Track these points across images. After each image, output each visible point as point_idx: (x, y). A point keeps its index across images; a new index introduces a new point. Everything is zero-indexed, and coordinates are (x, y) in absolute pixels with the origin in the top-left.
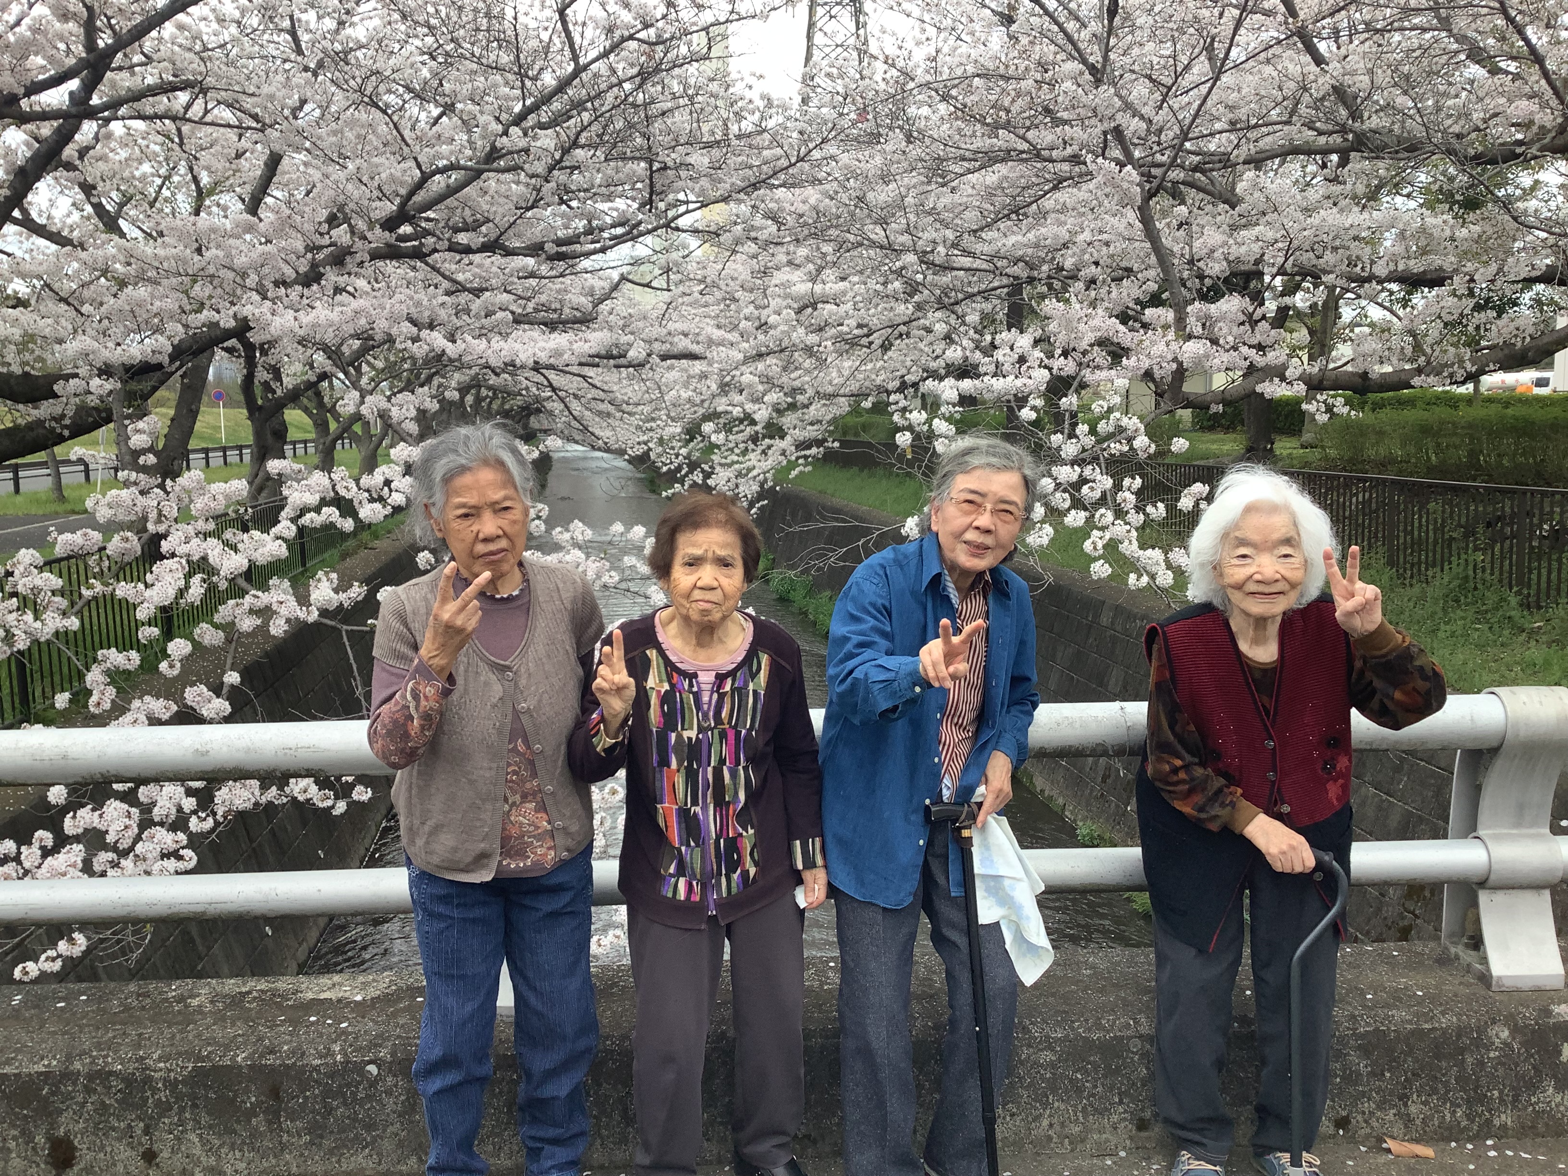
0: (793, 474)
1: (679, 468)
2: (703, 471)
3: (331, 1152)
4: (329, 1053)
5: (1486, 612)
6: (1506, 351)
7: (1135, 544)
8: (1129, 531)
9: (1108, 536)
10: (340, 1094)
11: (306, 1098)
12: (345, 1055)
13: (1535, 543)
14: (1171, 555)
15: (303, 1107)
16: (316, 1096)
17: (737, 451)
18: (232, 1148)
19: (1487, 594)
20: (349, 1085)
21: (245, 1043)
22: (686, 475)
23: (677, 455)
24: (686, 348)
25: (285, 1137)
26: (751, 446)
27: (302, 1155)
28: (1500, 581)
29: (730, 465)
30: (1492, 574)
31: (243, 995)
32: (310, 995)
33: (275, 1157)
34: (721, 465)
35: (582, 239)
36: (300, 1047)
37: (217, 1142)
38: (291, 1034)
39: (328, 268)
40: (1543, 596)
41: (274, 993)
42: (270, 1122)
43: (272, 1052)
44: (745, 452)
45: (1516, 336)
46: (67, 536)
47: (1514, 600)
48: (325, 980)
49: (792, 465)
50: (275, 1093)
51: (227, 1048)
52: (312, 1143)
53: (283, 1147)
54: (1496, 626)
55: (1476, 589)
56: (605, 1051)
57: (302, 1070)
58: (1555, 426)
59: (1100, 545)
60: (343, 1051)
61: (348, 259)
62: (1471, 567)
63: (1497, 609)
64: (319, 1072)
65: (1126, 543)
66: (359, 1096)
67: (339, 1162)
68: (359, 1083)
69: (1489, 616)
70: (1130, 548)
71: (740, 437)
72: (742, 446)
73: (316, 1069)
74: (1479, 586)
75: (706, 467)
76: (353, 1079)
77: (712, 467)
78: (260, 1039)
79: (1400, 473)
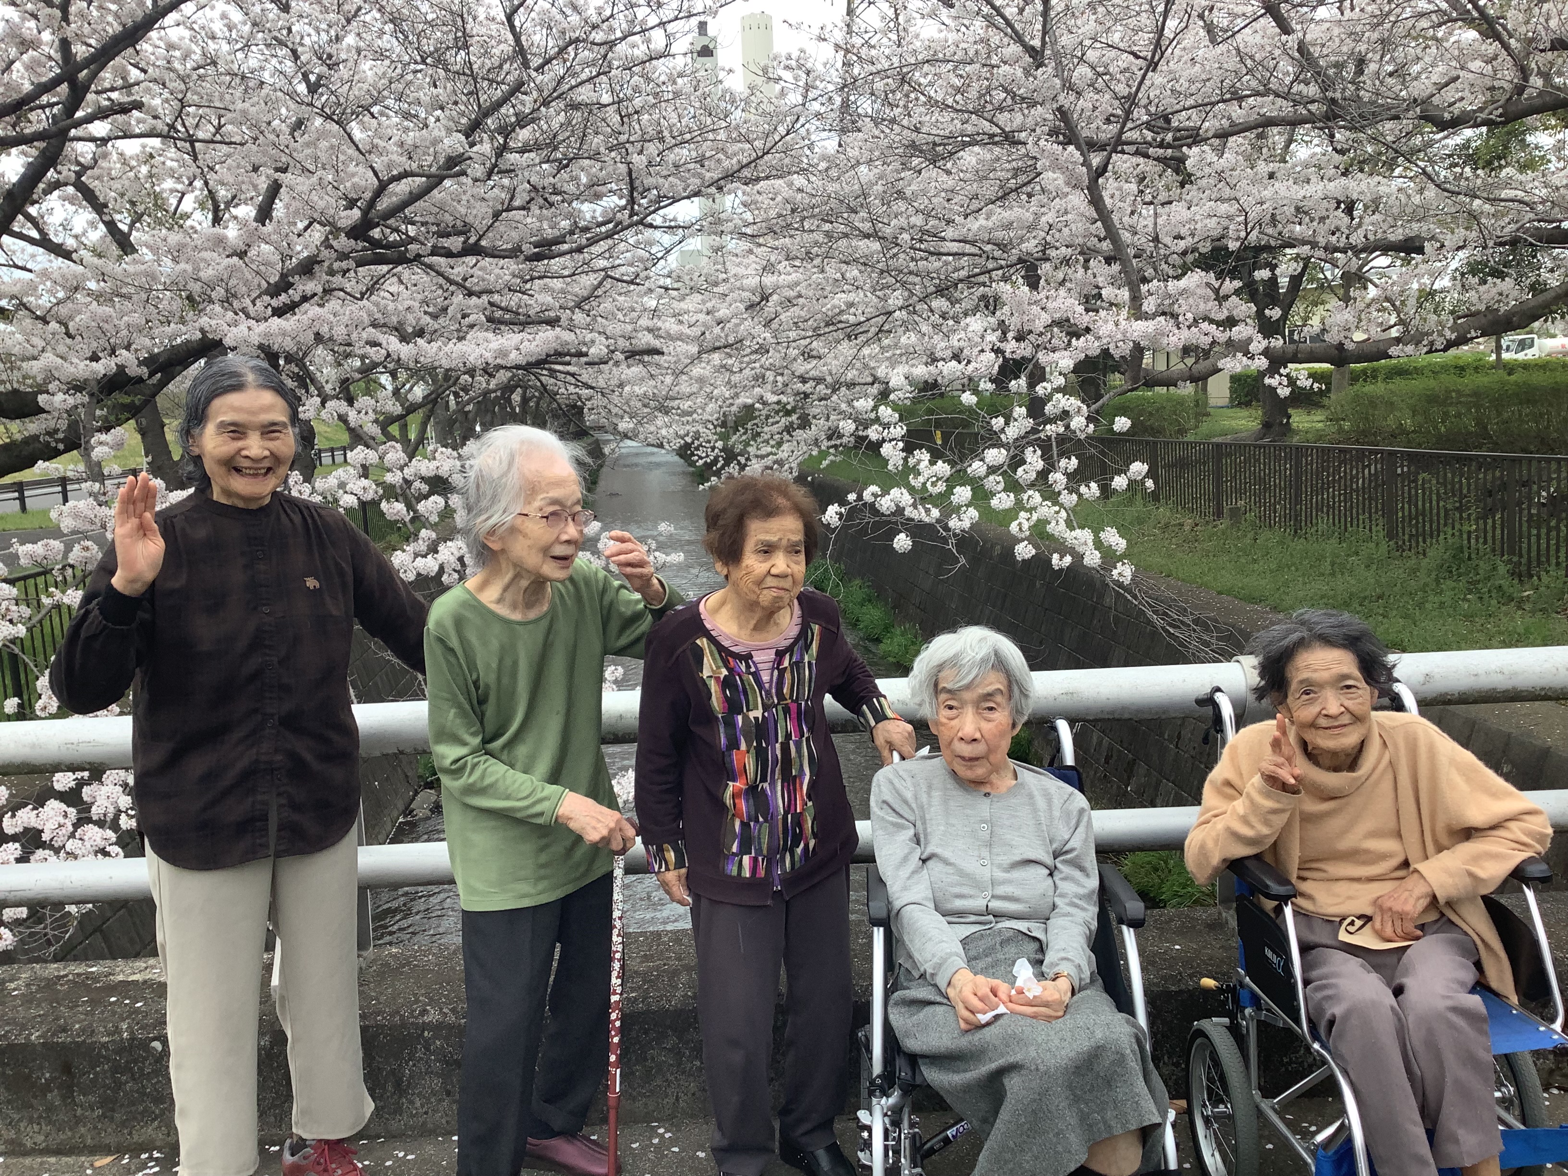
0: (825, 463)
1: (715, 461)
2: (739, 463)
3: (123, 1124)
4: (117, 1031)
5: (1479, 582)
6: (1490, 317)
7: (1062, 525)
8: (1057, 512)
9: (1035, 517)
10: (127, 1069)
11: (96, 1074)
12: (132, 1033)
13: (1534, 511)
14: (1102, 535)
15: (94, 1081)
16: (105, 1072)
17: (772, 442)
18: (31, 1121)
19: (1481, 563)
20: (136, 1062)
21: (41, 1023)
22: (723, 468)
23: (713, 448)
24: (648, 344)
25: (79, 1112)
26: (786, 437)
27: (95, 1128)
28: (1494, 550)
29: (762, 457)
30: (1485, 543)
31: (59, 978)
32: (121, 978)
33: (71, 1129)
34: (757, 456)
35: (568, 238)
36: (90, 1025)
37: (16, 1117)
38: (87, 1014)
39: (297, 277)
40: (1534, 564)
41: (89, 976)
42: (64, 1098)
43: (64, 1030)
44: (779, 444)
45: (1499, 301)
46: (29, 547)
47: (1502, 569)
48: (140, 964)
49: (823, 455)
50: (67, 1069)
51: (23, 1027)
52: (104, 1116)
53: (78, 1121)
54: (1486, 596)
55: (1470, 558)
56: (377, 1026)
57: (92, 1047)
58: (1556, 392)
59: (1026, 526)
60: (130, 1029)
61: (317, 267)
62: (1465, 536)
63: (1488, 579)
64: (107, 1049)
65: (1053, 523)
66: (147, 1071)
67: (130, 1134)
68: (146, 1059)
69: (1480, 586)
70: (1058, 528)
71: (775, 428)
72: (777, 437)
73: (104, 1045)
74: (1473, 556)
75: (742, 460)
76: (140, 1055)
77: (748, 459)
78: (57, 1019)
79: (1409, 444)
